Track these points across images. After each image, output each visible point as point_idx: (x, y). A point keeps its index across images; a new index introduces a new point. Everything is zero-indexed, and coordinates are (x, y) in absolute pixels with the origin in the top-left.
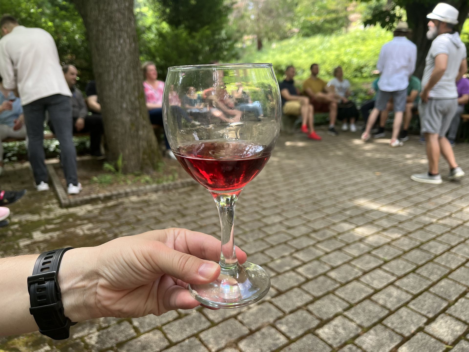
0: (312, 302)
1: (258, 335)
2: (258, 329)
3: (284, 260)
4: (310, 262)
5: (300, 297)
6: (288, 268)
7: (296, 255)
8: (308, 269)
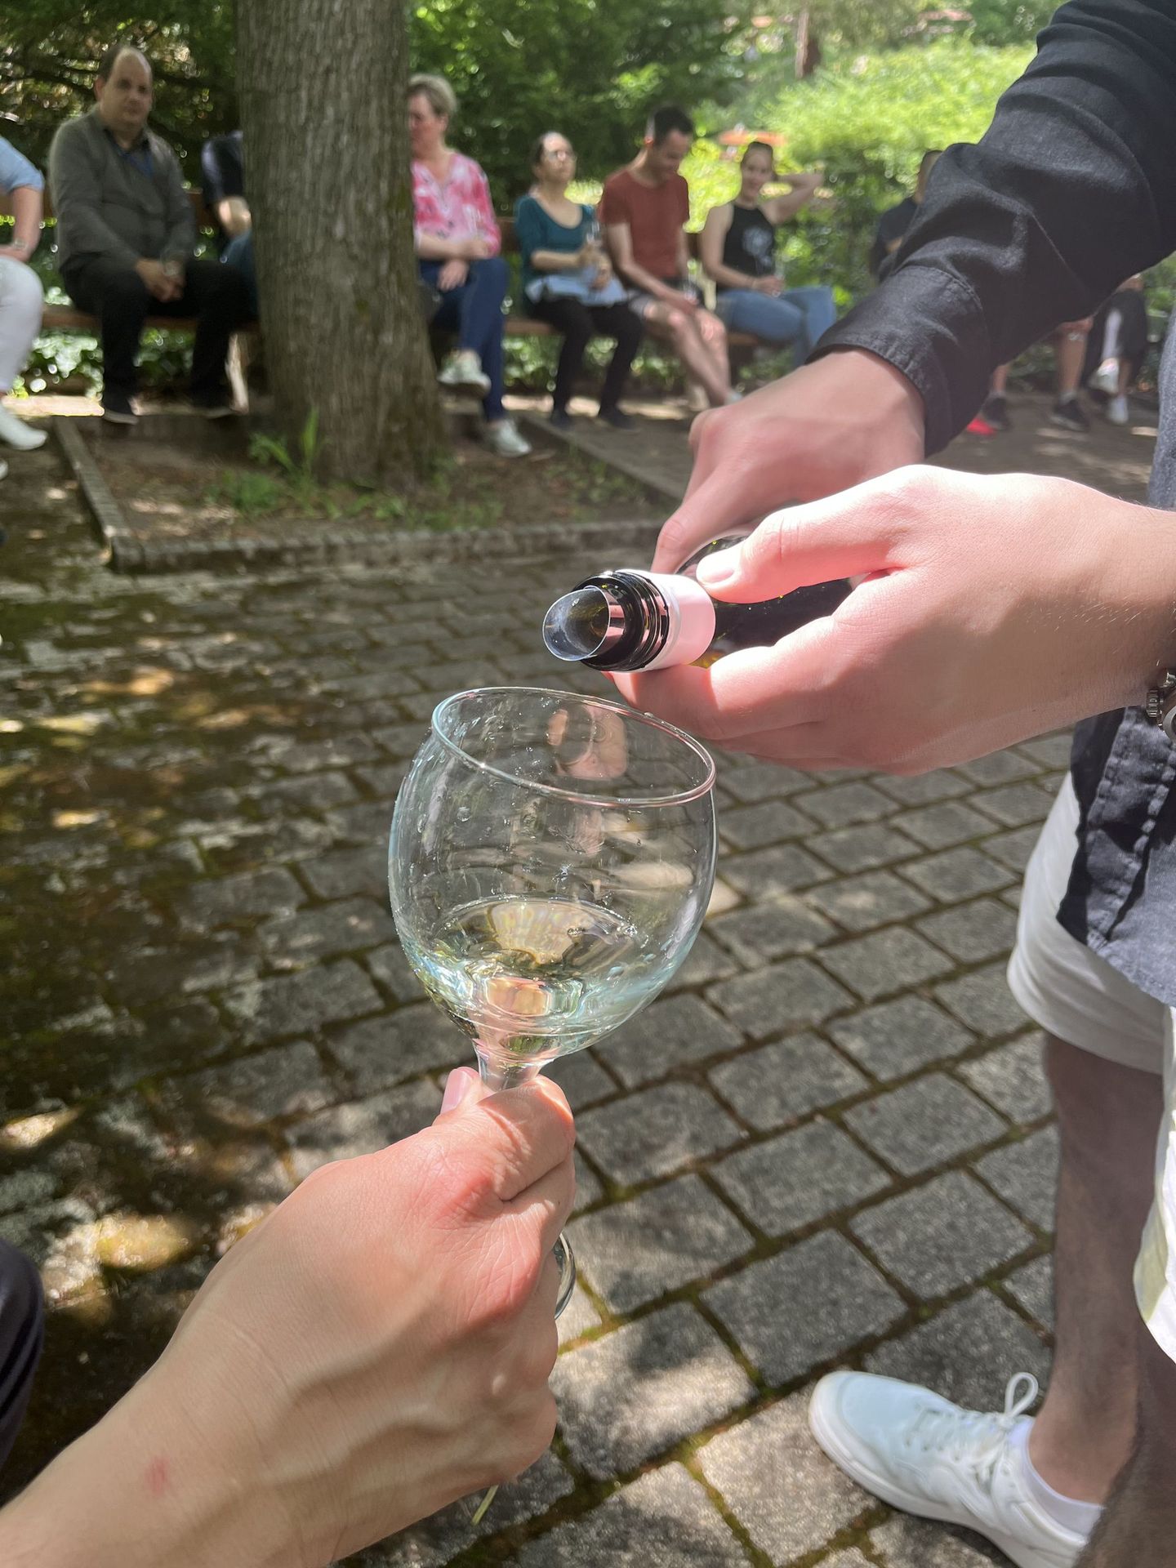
0: (950, 977)
1: (772, 1054)
2: (774, 1038)
3: (859, 832)
4: (947, 849)
5: (912, 958)
6: (873, 861)
7: (900, 821)
8: (942, 872)
